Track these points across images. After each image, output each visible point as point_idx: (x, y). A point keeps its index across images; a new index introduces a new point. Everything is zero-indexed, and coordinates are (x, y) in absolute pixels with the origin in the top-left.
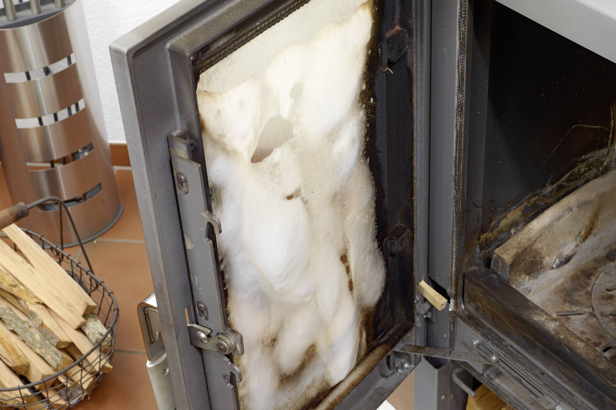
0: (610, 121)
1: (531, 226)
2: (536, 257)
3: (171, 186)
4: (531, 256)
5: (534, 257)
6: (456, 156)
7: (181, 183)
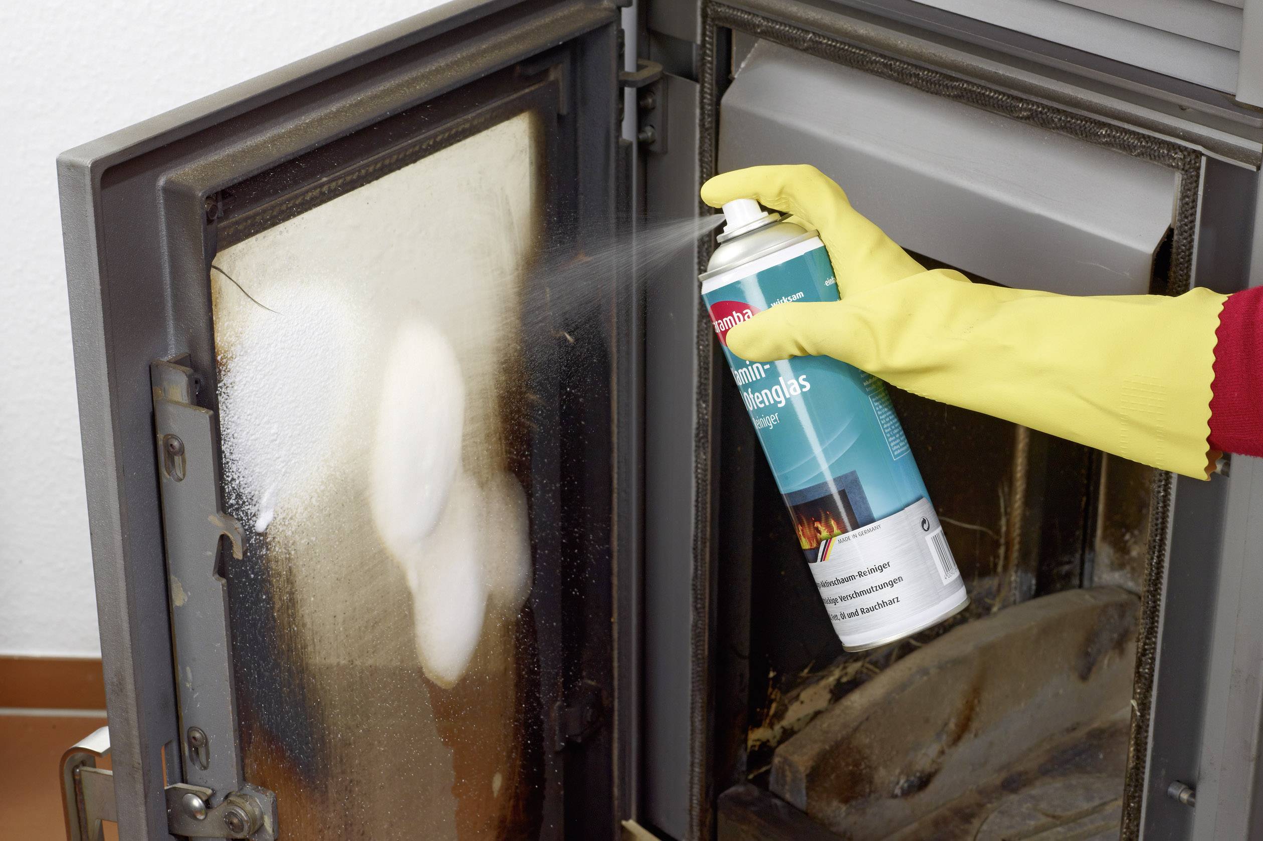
0: (1000, 519)
1: (849, 703)
2: (860, 764)
3: (151, 469)
4: (850, 760)
5: (857, 764)
6: (696, 536)
7: (171, 453)
